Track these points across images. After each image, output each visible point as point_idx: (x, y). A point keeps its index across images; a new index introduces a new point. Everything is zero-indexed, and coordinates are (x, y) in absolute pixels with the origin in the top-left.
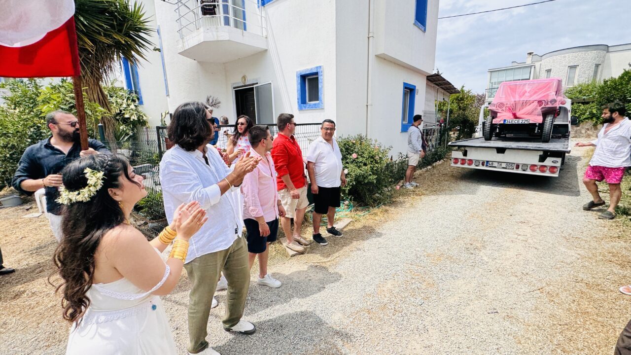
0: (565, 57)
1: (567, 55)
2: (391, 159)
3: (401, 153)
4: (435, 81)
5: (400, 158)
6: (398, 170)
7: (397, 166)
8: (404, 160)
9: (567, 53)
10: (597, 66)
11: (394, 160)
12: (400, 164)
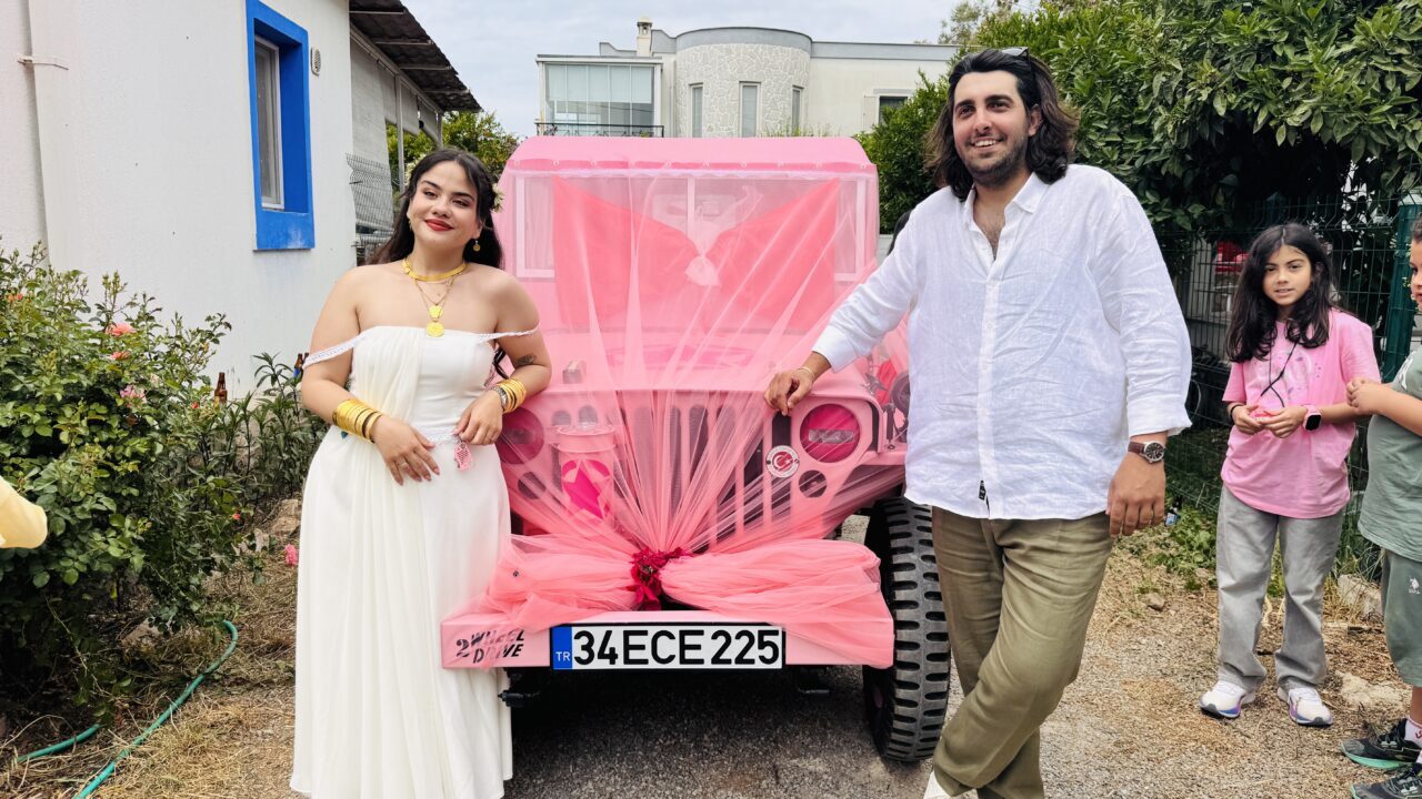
0: (729, 52)
1: (733, 46)
2: (222, 394)
3: (266, 358)
4: (383, 35)
5: (267, 384)
6: (265, 447)
7: (254, 426)
8: (288, 389)
9: (733, 41)
10: (798, 90)
11: (235, 393)
12: (270, 415)
